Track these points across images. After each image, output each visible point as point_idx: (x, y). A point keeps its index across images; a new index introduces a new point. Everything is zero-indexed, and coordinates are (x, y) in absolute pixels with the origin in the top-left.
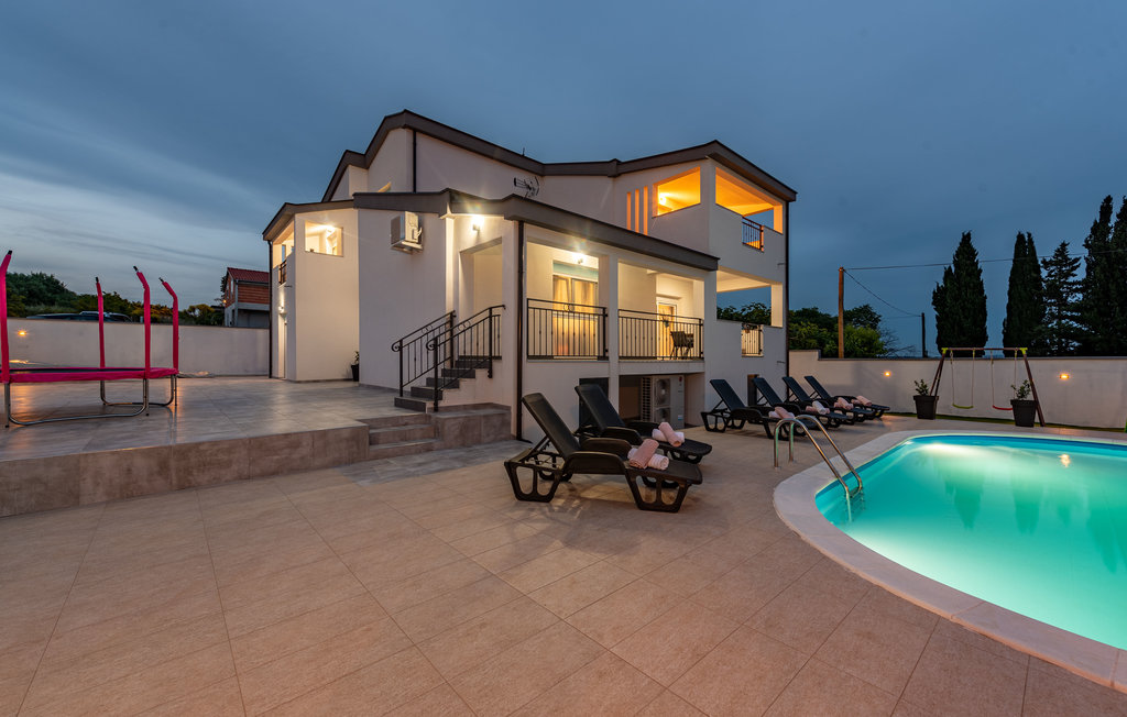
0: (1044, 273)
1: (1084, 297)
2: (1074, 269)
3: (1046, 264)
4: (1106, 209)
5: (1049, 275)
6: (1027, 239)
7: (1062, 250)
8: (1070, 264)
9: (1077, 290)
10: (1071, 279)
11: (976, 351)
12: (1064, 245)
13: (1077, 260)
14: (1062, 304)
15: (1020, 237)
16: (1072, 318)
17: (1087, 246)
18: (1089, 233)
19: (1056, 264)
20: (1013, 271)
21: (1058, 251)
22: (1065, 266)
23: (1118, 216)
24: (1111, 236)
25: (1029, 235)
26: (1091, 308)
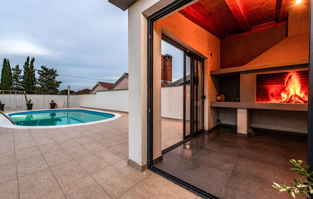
0: (12, 72)
1: (23, 80)
2: (21, 72)
3: (13, 70)
4: (28, 59)
5: (14, 73)
6: (7, 61)
7: (17, 67)
8: (20, 71)
9: (21, 78)
10: (20, 75)
11: (11, 92)
12: (18, 65)
13: (21, 70)
14: (17, 81)
15: (5, 60)
16: (20, 85)
17: (24, 67)
18: (24, 64)
19: (16, 70)
20: (3, 69)
21: (16, 67)
22: (18, 71)
23: (31, 62)
24: (29, 66)
25: (8, 60)
26: (25, 83)
